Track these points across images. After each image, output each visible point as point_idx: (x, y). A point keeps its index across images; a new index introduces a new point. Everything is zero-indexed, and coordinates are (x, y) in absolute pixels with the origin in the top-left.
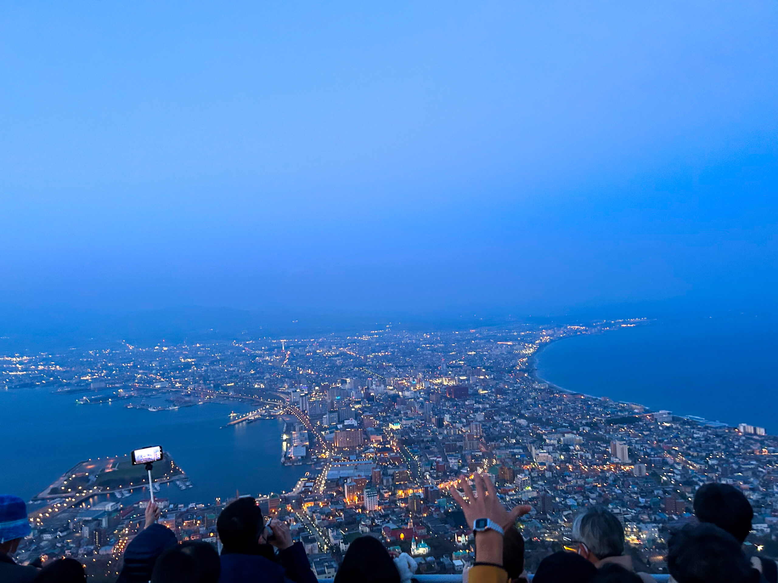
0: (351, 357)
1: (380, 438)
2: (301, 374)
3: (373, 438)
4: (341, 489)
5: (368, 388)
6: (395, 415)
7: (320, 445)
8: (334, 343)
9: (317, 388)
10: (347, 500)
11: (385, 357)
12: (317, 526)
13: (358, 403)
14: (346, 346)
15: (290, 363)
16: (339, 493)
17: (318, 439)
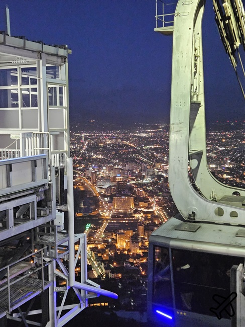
0: (131, 147)
1: (146, 204)
2: (94, 159)
3: (141, 204)
4: (114, 237)
5: (141, 170)
6: (159, 190)
7: (103, 207)
8: (120, 138)
9: (104, 168)
10: (118, 245)
11: (156, 149)
12: (95, 261)
13: (133, 180)
14: (128, 139)
15: (87, 150)
16: (113, 239)
17: (102, 202)
